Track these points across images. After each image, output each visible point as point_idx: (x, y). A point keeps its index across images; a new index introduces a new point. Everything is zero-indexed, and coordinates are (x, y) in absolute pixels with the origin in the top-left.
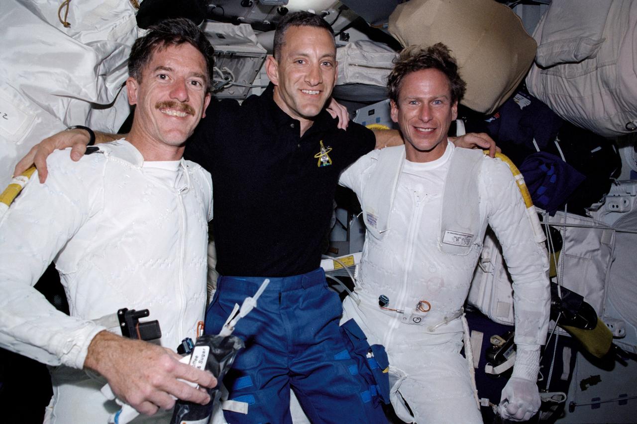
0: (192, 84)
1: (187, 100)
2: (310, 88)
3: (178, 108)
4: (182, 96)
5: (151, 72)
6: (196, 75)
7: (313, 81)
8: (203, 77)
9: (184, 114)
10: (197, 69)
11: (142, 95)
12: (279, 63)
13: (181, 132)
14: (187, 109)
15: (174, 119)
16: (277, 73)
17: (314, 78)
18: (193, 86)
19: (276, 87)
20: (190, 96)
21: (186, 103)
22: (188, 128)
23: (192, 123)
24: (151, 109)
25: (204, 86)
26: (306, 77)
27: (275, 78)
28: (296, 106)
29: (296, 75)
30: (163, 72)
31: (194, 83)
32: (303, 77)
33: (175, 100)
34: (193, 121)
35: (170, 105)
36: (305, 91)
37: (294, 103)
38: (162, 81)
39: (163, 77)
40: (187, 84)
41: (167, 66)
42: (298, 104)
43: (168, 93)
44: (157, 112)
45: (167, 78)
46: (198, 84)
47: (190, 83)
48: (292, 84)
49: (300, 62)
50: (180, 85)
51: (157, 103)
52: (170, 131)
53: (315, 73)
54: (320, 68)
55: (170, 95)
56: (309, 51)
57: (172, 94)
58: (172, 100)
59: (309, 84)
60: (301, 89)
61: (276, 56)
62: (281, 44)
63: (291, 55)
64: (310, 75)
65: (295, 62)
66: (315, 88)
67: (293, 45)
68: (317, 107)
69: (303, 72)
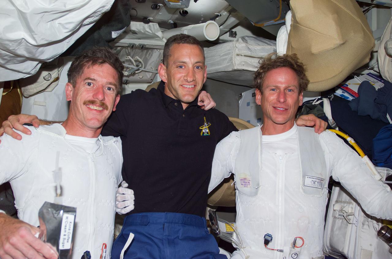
0: (108, 89)
1: (104, 99)
2: (187, 83)
3: (98, 105)
4: (100, 97)
5: (82, 81)
6: (110, 84)
7: (189, 79)
8: (115, 85)
9: (101, 109)
10: (112, 80)
11: (75, 95)
12: (167, 68)
13: (98, 120)
14: (103, 105)
15: (95, 112)
16: (166, 74)
17: (190, 77)
18: (108, 91)
19: (166, 84)
20: (106, 97)
21: (103, 101)
22: (103, 118)
23: (105, 115)
24: (80, 104)
25: (115, 91)
26: (184, 76)
27: (164, 77)
28: (178, 96)
29: (179, 76)
30: (90, 81)
31: (109, 89)
32: (183, 77)
33: (96, 100)
34: (107, 113)
35: (92, 102)
36: (184, 86)
37: (177, 94)
38: (88, 87)
39: (89, 84)
40: (104, 89)
41: (93, 78)
42: (179, 94)
43: (91, 94)
44: (84, 107)
45: (92, 85)
46: (112, 89)
47: (107, 88)
48: (176, 82)
49: (181, 67)
50: (101, 90)
51: (85, 101)
52: (91, 119)
53: (191, 74)
54: (194, 70)
55: (93, 96)
56: (186, 60)
57: (95, 95)
58: (94, 99)
59: (187, 81)
60: (182, 84)
61: (165, 63)
62: (168, 56)
63: (174, 63)
64: (187, 76)
65: (177, 67)
66: (191, 83)
67: (176, 56)
68: (192, 96)
69: (183, 73)
